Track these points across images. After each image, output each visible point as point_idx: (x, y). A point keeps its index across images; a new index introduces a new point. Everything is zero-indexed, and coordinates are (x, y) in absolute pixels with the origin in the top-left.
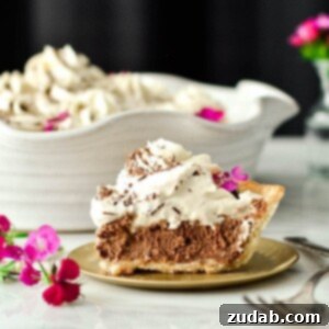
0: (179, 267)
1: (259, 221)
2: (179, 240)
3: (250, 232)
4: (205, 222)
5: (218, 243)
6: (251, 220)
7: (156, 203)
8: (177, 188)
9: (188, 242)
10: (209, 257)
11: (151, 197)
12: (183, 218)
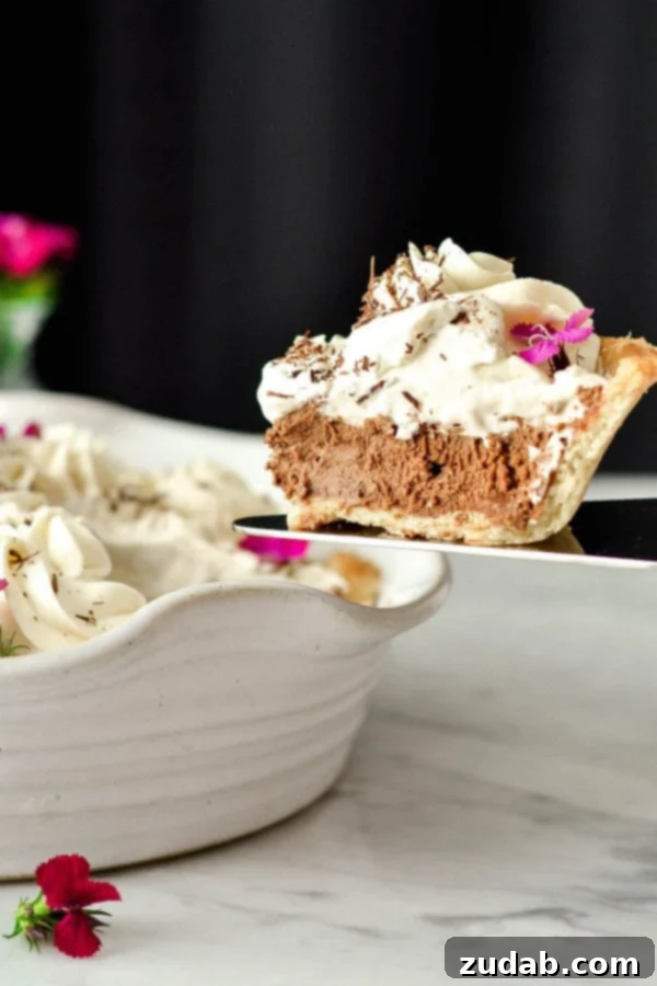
0: (413, 523)
1: (583, 436)
2: (416, 465)
3: (562, 460)
4: (471, 431)
5: (494, 478)
6: (567, 433)
7: (369, 379)
8: (410, 348)
9: (435, 470)
10: (474, 508)
11: (360, 365)
12: (425, 417)
